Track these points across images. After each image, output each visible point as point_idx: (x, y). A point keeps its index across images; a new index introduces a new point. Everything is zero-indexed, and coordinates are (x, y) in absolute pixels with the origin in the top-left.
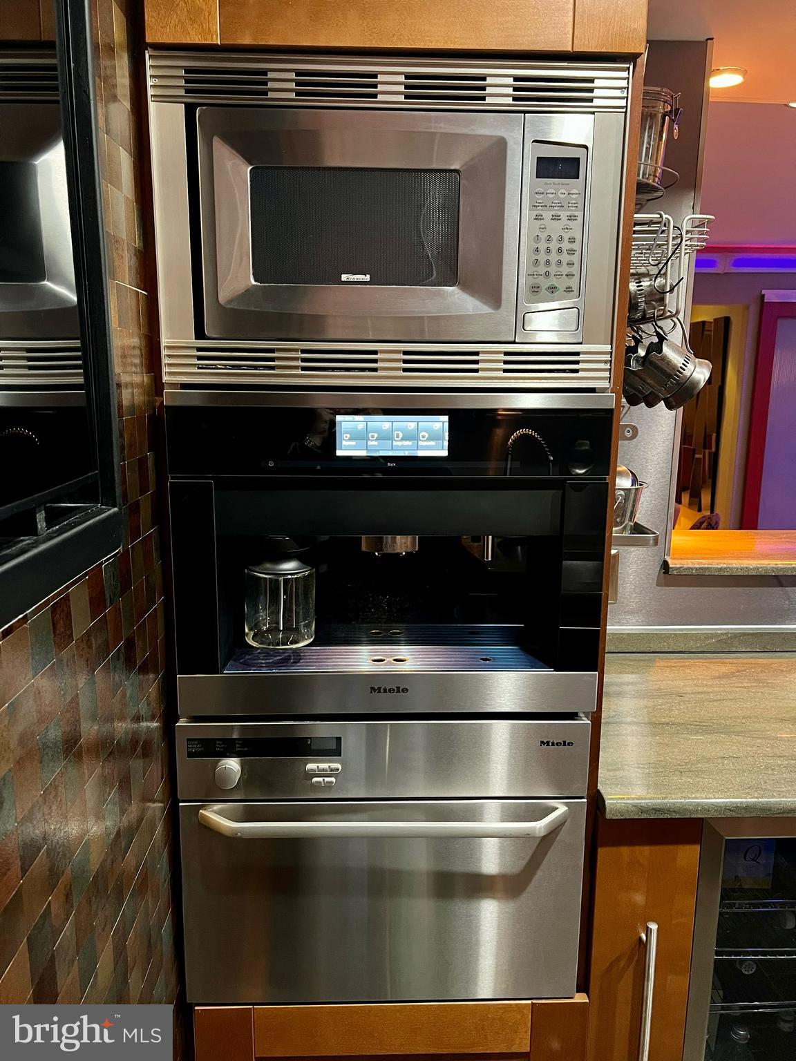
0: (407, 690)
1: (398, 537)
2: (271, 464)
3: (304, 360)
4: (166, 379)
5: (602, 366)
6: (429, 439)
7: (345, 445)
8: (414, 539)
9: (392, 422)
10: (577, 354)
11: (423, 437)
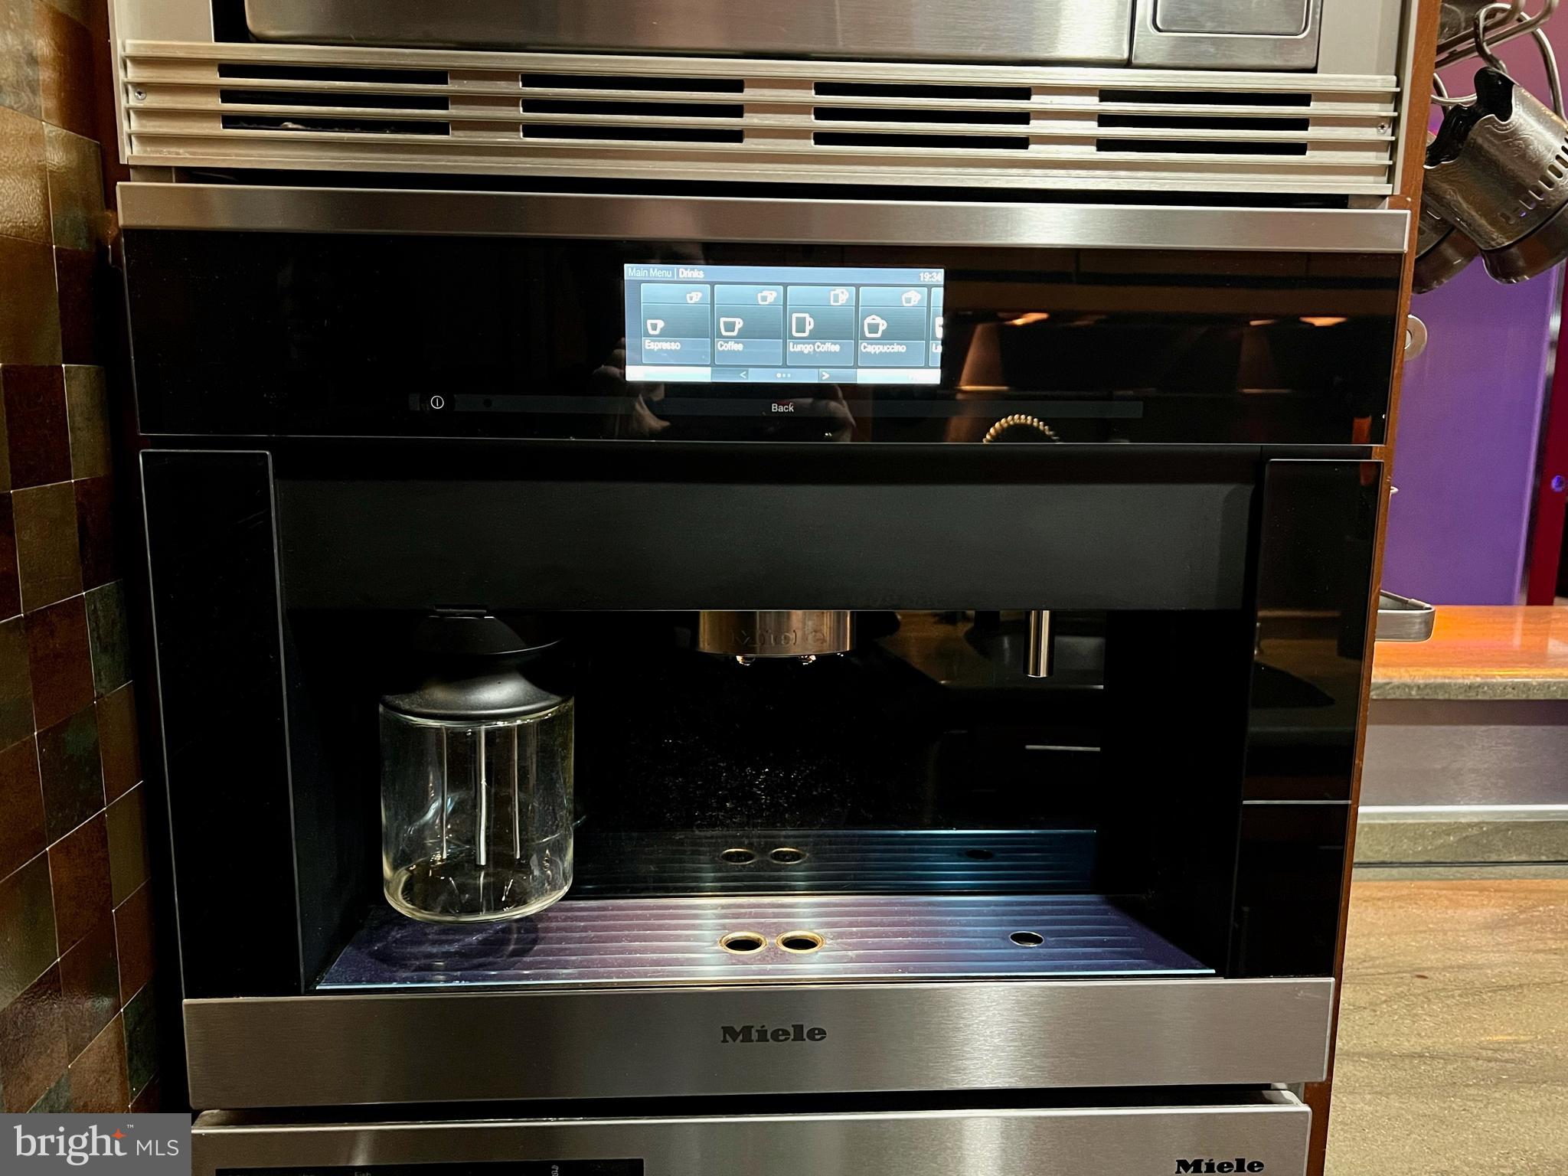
0: (822, 1032)
1: (797, 615)
2: (437, 403)
3: (531, 105)
4: (130, 153)
5: (1370, 134)
6: (888, 337)
7: (651, 351)
8: (839, 621)
9: (785, 285)
10: (1303, 99)
11: (874, 328)
